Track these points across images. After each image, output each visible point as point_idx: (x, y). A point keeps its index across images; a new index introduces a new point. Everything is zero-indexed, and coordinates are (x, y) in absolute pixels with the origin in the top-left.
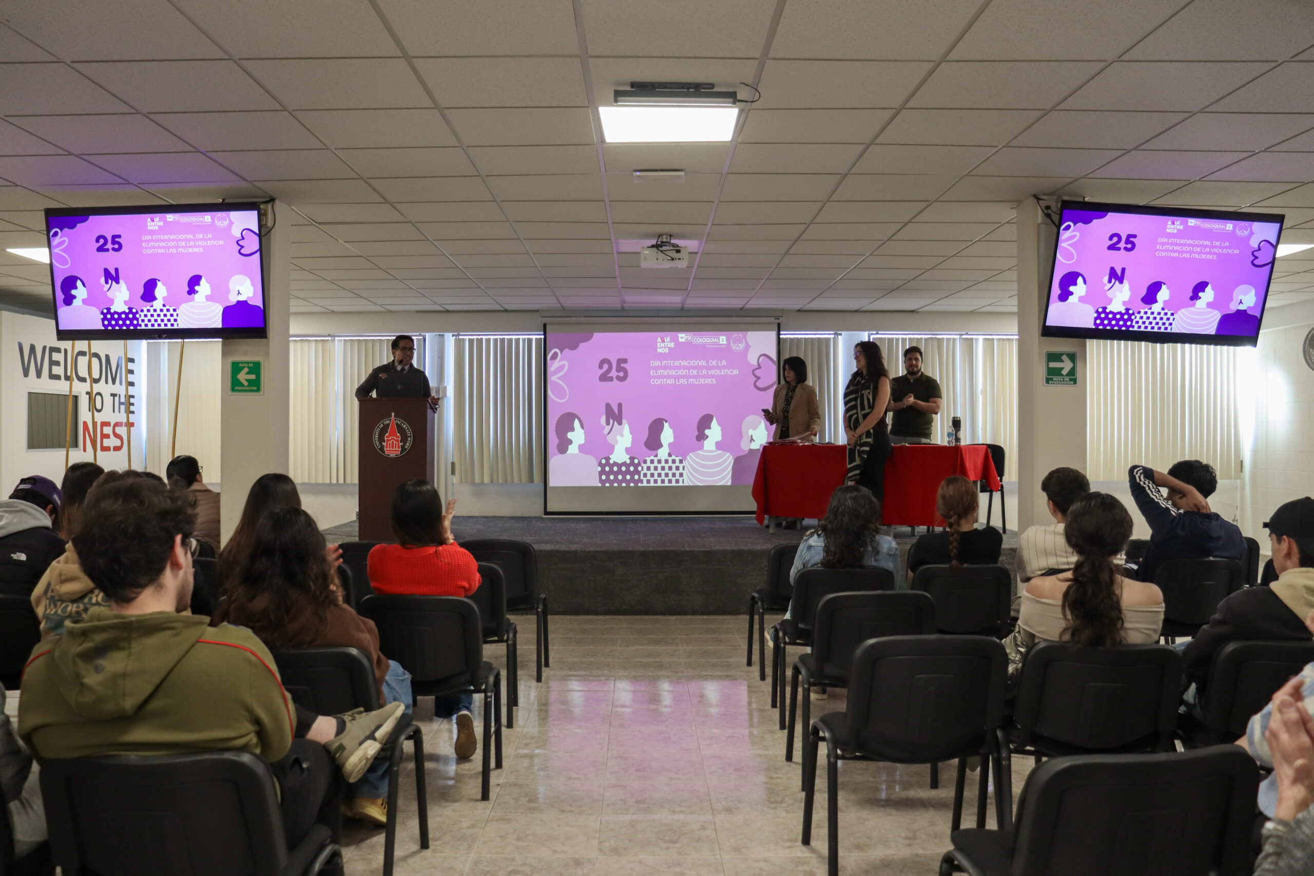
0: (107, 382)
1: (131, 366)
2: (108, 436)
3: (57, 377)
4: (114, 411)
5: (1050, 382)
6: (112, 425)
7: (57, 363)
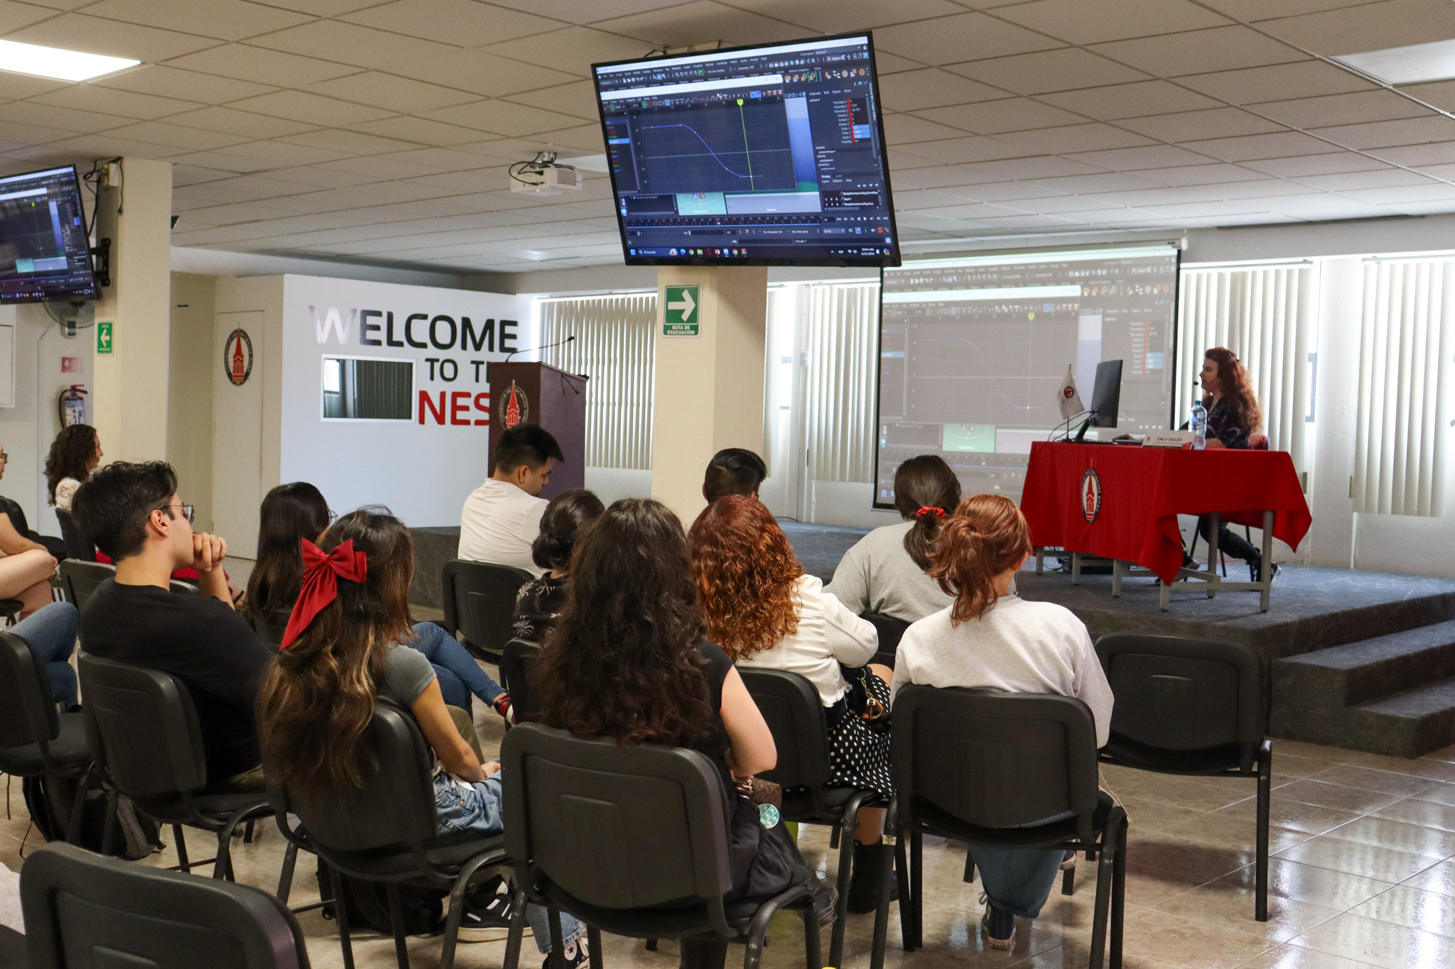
0: (464, 347)
1: (509, 330)
2: (466, 408)
3: (378, 343)
4: (477, 380)
5: (668, 332)
6: (474, 396)
7: (377, 328)
